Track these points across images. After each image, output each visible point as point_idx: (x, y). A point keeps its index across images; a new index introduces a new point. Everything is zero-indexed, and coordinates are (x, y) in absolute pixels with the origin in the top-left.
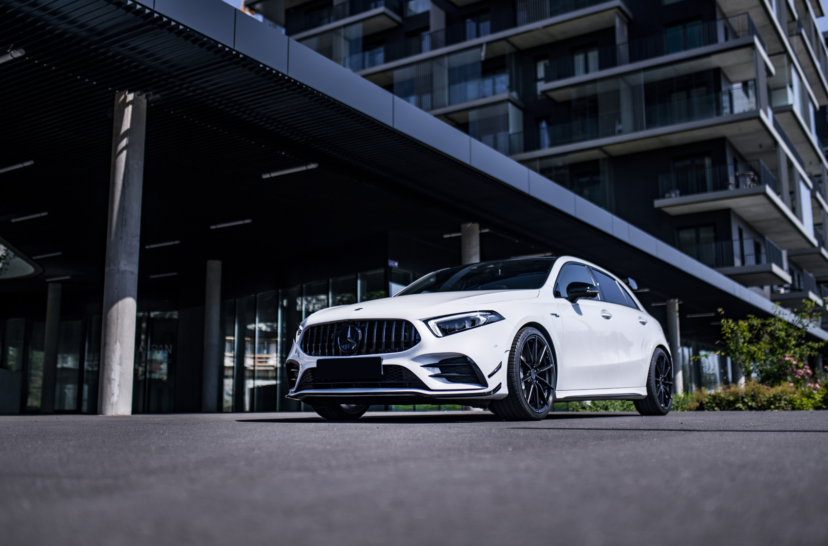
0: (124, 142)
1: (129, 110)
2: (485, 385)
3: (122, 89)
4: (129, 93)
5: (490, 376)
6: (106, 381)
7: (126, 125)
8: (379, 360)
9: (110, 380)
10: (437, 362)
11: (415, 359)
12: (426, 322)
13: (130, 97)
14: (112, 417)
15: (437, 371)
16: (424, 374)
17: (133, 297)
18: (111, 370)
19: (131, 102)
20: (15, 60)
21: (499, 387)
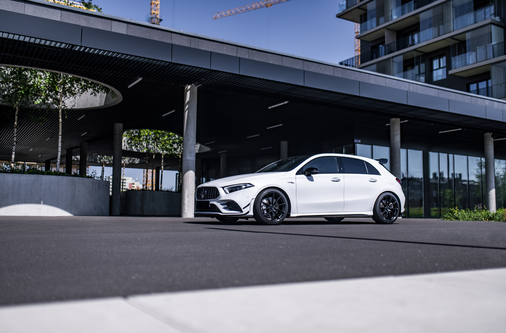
0: (187, 107)
1: (188, 93)
2: (242, 211)
3: (185, 84)
4: (189, 85)
5: (243, 208)
6: (183, 204)
7: (188, 99)
8: (208, 202)
9: (184, 204)
10: (226, 203)
11: (218, 202)
12: (223, 188)
13: (189, 87)
14: (185, 218)
15: (226, 206)
16: (221, 207)
17: (193, 170)
18: (185, 200)
19: (189, 89)
20: (140, 81)
21: (248, 212)
